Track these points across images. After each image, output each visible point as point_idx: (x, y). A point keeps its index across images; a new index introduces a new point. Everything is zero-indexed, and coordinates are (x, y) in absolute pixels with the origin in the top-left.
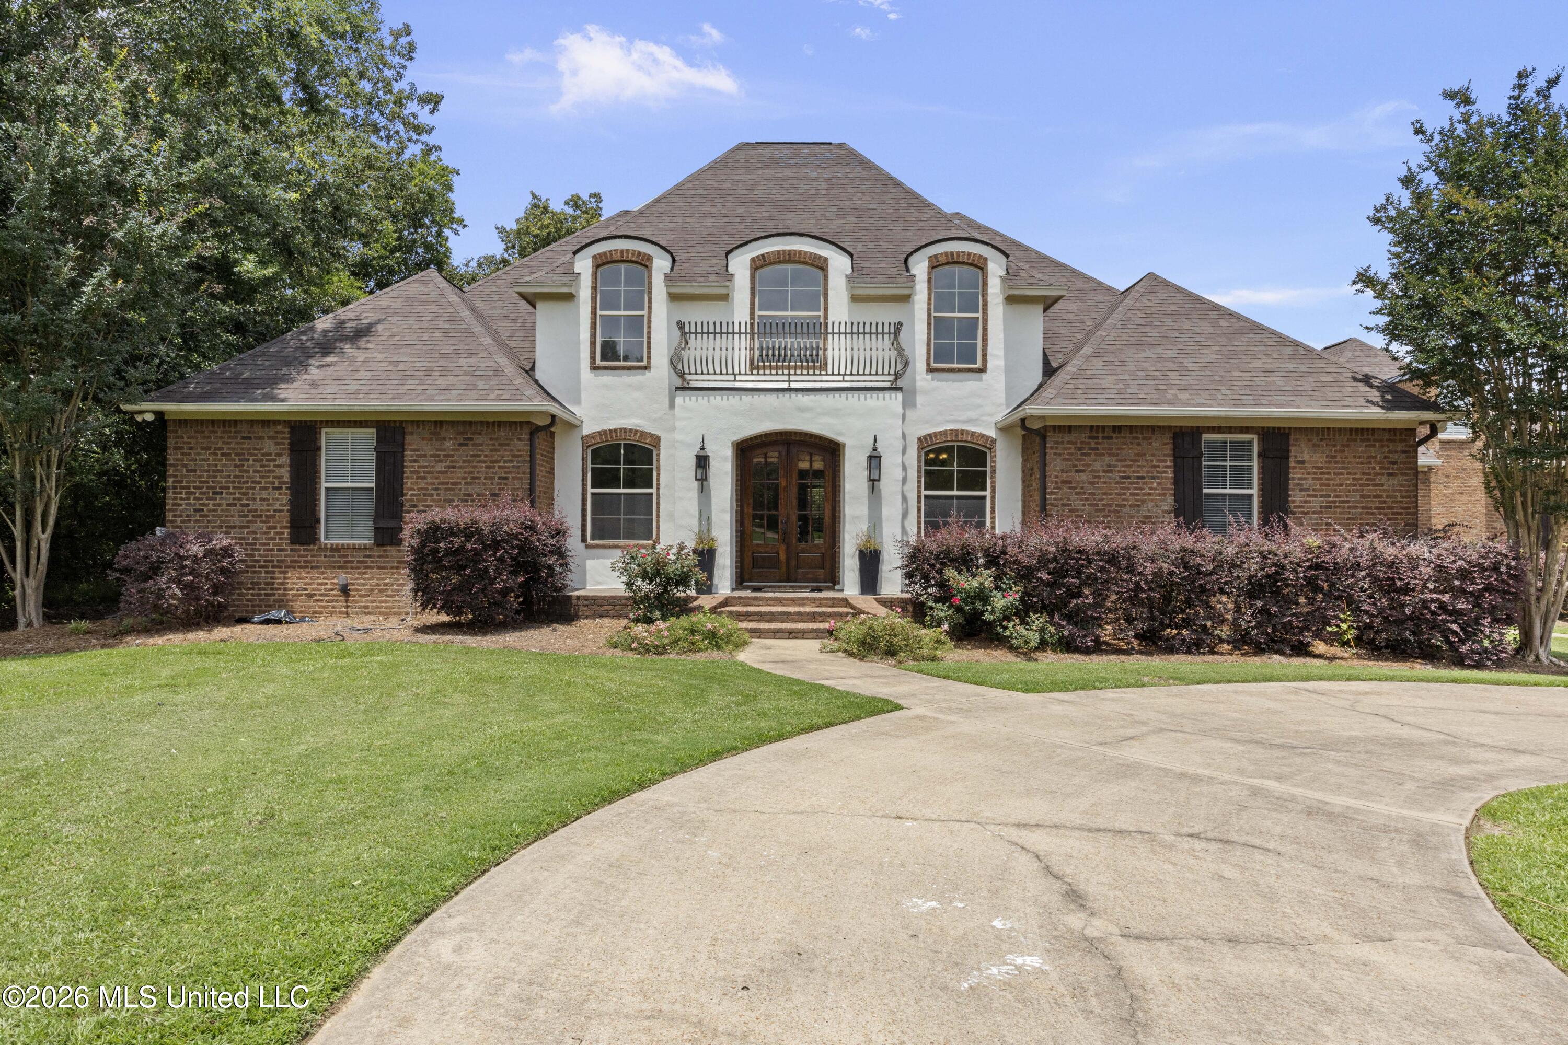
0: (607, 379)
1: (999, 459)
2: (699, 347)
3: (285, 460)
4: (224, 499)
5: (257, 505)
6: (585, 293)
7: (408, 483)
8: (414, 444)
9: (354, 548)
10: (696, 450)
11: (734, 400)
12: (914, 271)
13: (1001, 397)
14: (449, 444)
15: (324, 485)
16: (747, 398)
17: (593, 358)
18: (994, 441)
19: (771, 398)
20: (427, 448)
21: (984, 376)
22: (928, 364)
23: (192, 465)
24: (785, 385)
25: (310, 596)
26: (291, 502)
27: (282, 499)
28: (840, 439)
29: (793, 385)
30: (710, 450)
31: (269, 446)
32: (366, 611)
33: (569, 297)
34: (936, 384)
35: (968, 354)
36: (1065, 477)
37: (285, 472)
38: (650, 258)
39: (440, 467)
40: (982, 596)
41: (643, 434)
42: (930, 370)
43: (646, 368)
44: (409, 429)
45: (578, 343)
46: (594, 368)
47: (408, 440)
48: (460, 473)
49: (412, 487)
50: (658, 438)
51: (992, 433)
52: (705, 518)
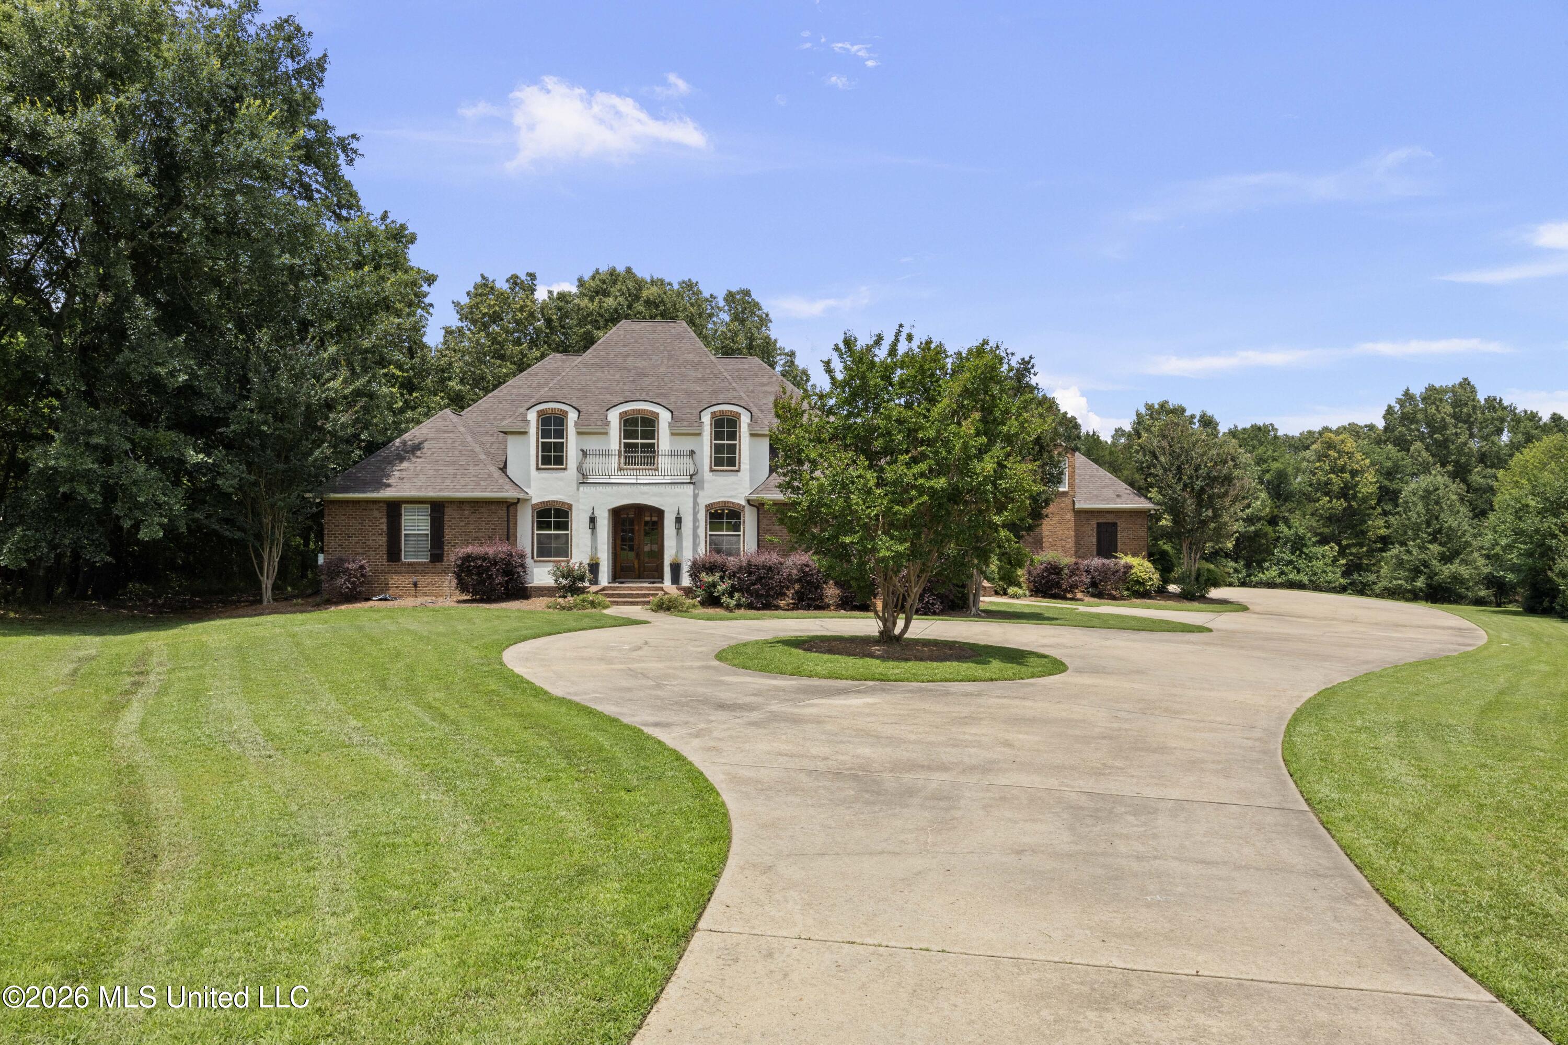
0: (545, 475)
1: (747, 515)
2: (590, 463)
3: (384, 520)
4: (354, 540)
5: (370, 543)
6: (533, 430)
7: (446, 532)
8: (450, 514)
9: (419, 564)
10: (589, 514)
11: (609, 489)
12: (703, 420)
13: (747, 484)
14: (467, 512)
15: (403, 532)
16: (615, 488)
17: (537, 464)
18: (744, 507)
19: (627, 488)
20: (456, 514)
21: (739, 474)
22: (711, 468)
23: (337, 523)
24: (635, 481)
25: (397, 587)
26: (388, 541)
27: (383, 540)
28: (662, 508)
29: (639, 481)
30: (596, 514)
31: (376, 514)
32: (425, 594)
33: (525, 433)
34: (714, 477)
35: (732, 462)
36: (768, 528)
37: (384, 527)
38: (567, 413)
39: (462, 524)
40: (714, 585)
41: (563, 503)
42: (711, 470)
43: (565, 469)
44: (446, 505)
45: (529, 456)
46: (538, 469)
47: (446, 510)
48: (472, 527)
49: (448, 534)
50: (571, 506)
51: (743, 503)
52: (594, 547)
